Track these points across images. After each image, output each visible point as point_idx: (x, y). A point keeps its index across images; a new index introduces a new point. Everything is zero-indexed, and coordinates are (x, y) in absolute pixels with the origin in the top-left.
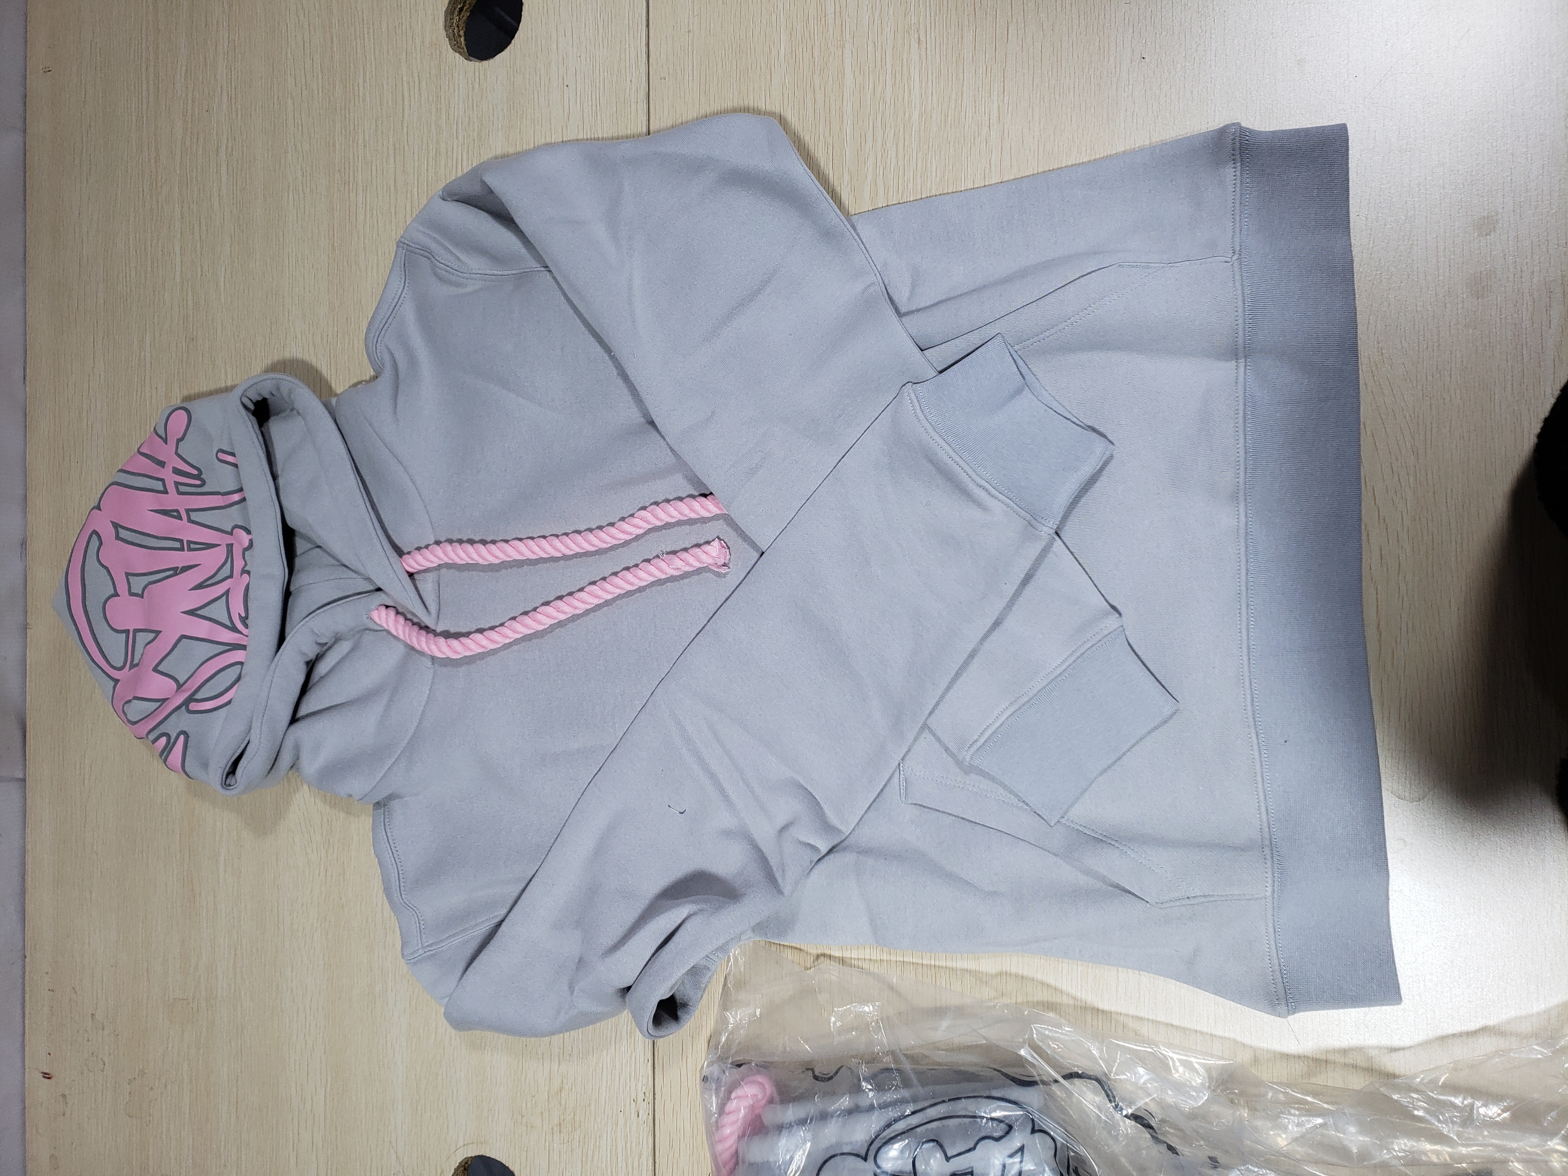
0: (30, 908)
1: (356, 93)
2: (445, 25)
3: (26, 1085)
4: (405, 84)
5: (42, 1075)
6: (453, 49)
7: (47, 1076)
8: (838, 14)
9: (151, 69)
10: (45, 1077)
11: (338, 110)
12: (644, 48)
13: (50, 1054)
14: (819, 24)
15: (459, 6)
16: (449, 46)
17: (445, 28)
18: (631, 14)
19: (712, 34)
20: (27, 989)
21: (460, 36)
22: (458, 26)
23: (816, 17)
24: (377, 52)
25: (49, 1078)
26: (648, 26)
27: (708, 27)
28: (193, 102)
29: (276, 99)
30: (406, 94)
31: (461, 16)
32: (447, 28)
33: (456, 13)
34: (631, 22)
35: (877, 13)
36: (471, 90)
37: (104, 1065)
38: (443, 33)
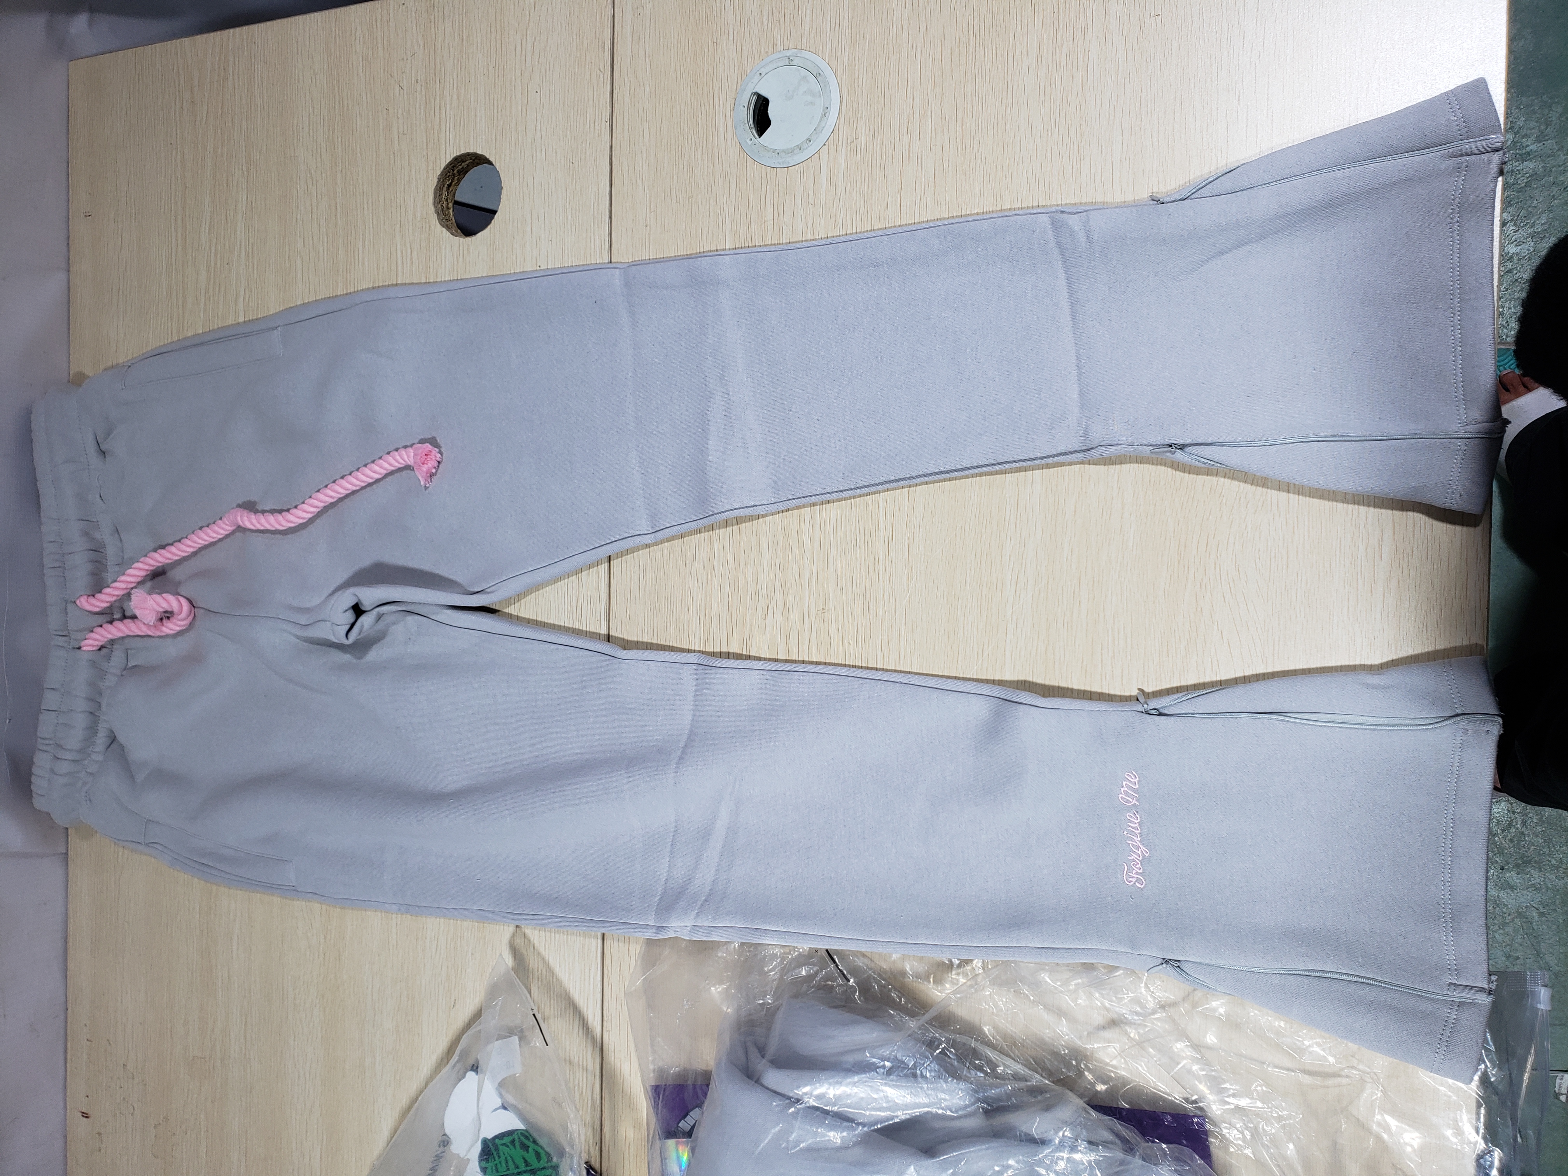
0: (70, 966)
1: (357, 258)
2: (434, 202)
3: (68, 1122)
4: (399, 252)
5: (80, 1114)
6: (441, 224)
7: (85, 1115)
8: (776, 221)
9: (179, 222)
10: (83, 1116)
11: (341, 272)
12: (607, 238)
13: (87, 1097)
14: (760, 229)
15: (448, 183)
16: (437, 221)
17: (434, 205)
18: (596, 205)
19: (666, 230)
20: (69, 1038)
21: (448, 208)
22: (447, 200)
23: (757, 222)
24: (375, 222)
25: (87, 1117)
26: (610, 217)
27: (663, 223)
28: (216, 255)
29: (287, 258)
30: (400, 262)
31: (450, 190)
32: (436, 204)
33: (445, 188)
34: (596, 212)
35: (810, 224)
36: (456, 263)
37: (134, 1109)
38: (432, 209)
